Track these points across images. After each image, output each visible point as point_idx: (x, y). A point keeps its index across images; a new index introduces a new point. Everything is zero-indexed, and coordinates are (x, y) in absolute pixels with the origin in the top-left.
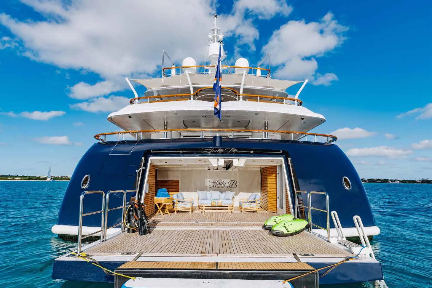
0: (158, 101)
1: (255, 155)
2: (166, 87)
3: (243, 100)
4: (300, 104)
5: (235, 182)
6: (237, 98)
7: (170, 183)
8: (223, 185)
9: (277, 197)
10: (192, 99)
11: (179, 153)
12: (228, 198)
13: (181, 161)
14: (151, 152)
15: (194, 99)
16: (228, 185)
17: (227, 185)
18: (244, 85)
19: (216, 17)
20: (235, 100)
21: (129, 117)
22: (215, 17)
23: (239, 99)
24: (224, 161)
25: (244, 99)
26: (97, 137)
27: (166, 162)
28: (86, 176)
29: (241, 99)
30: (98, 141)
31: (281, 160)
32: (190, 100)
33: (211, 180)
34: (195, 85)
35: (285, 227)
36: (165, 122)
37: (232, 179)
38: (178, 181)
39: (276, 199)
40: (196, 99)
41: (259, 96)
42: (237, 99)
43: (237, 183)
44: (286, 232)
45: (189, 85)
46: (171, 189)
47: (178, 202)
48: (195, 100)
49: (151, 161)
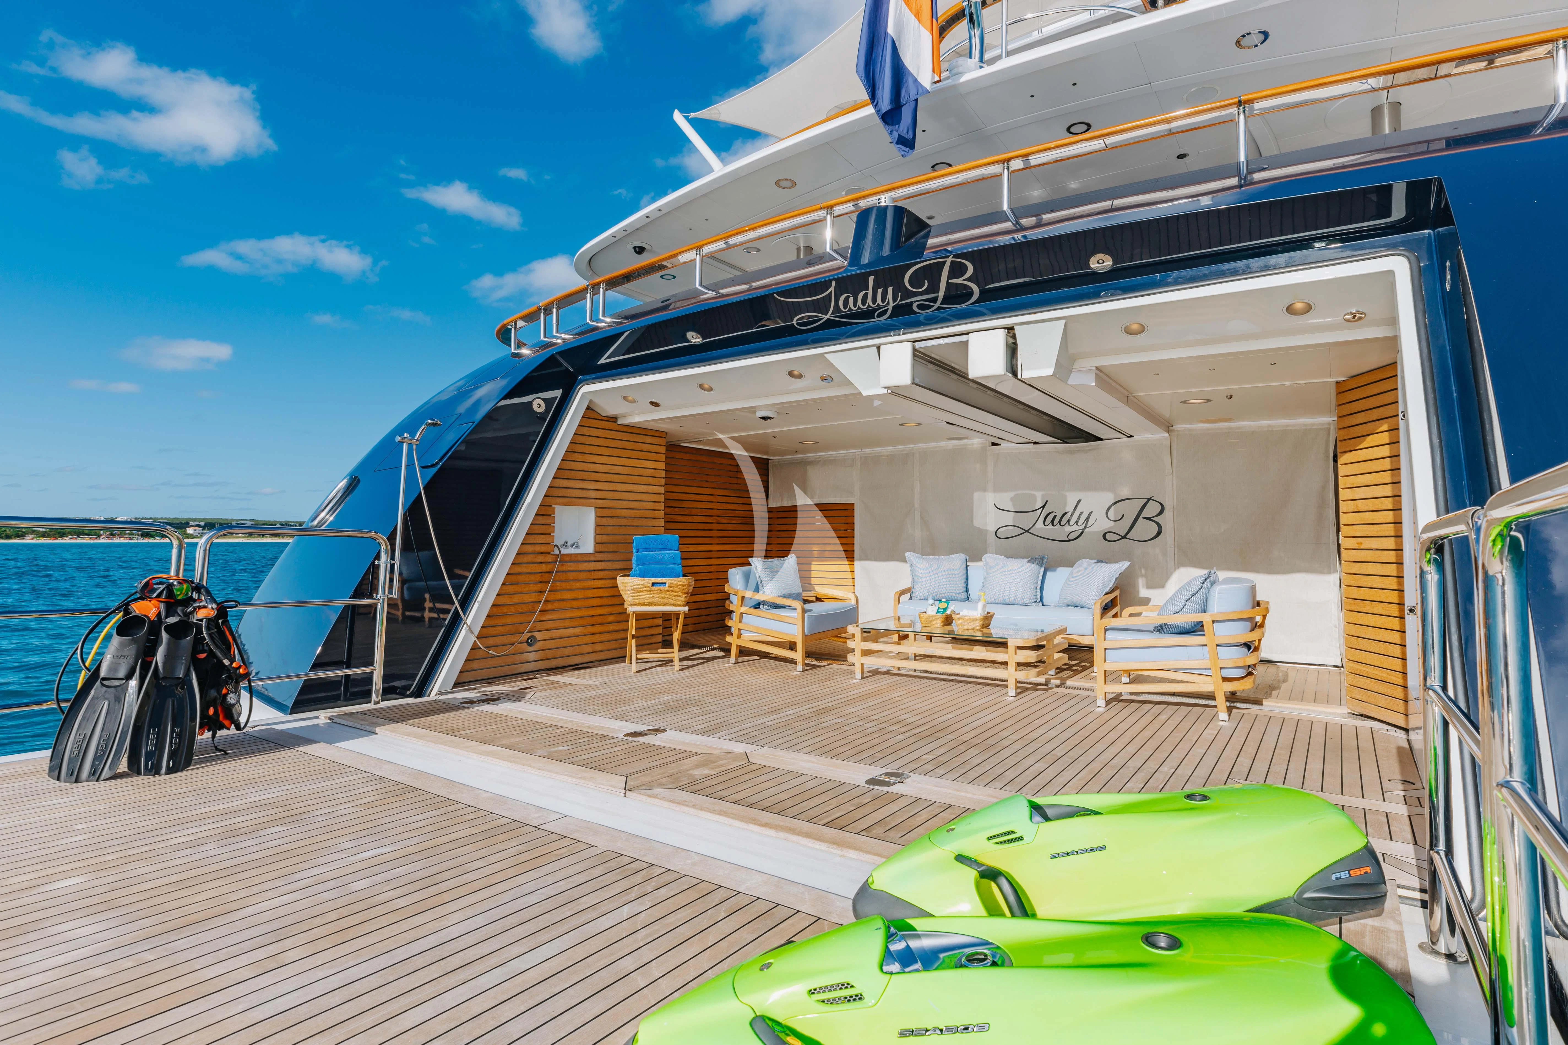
5: (1152, 509)
8: (1075, 527)
9: (1401, 604)
12: (1076, 599)
13: (711, 387)
14: (602, 361)
16: (1107, 525)
17: (1100, 524)
21: (634, 248)
27: (657, 405)
33: (1005, 499)
36: (798, 249)
37: (1125, 492)
39: (1402, 618)
43: (1161, 512)
46: (815, 548)
47: (757, 606)
49: (591, 403)
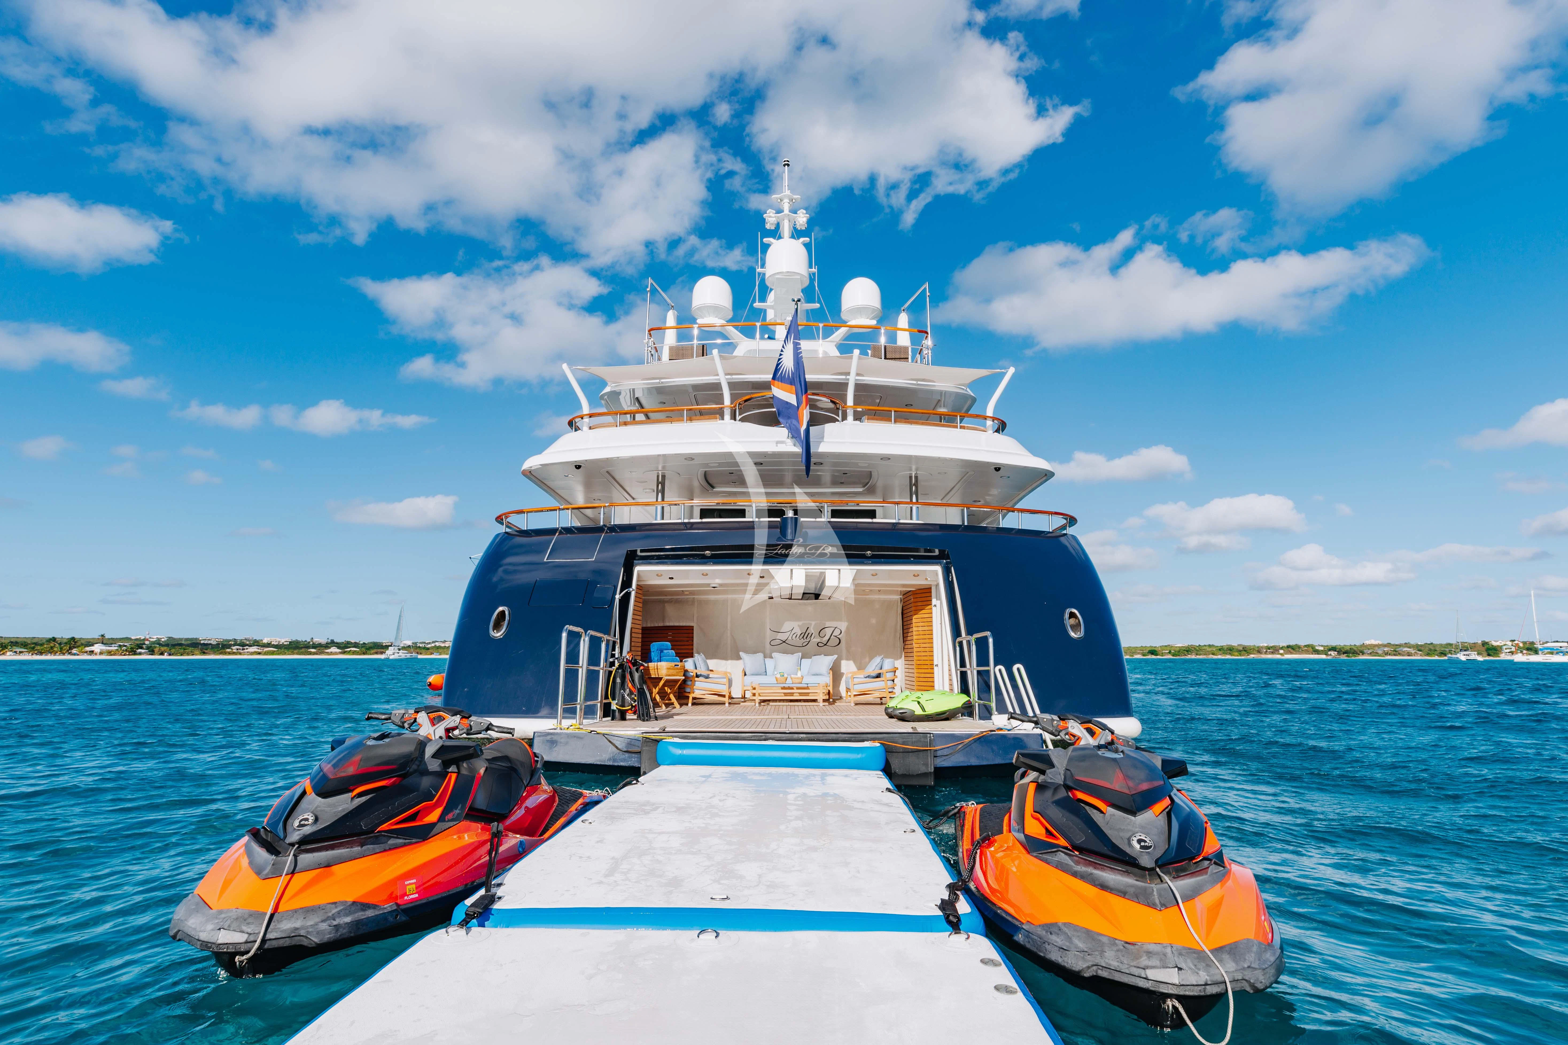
0: (641, 423)
1: (877, 559)
2: (658, 381)
3: (855, 419)
4: (1001, 427)
5: (836, 631)
6: (838, 416)
7: (670, 636)
9: (933, 665)
10: (727, 416)
11: (704, 557)
13: (707, 575)
14: (639, 553)
15: (734, 417)
17: (817, 637)
18: (858, 375)
19: (788, 165)
20: (834, 420)
21: (576, 466)
22: (784, 165)
23: (844, 418)
24: (806, 576)
25: (858, 417)
26: (499, 519)
27: (672, 578)
28: (501, 609)
29: (850, 418)
30: (502, 529)
31: (936, 572)
32: (723, 419)
33: (775, 627)
34: (734, 377)
35: (919, 703)
36: (658, 476)
38: (691, 629)
39: (933, 668)
40: (738, 418)
41: (893, 410)
42: (840, 419)
43: (840, 633)
44: (918, 712)
45: (718, 375)
47: (698, 677)
48: (735, 420)
49: (639, 575)
